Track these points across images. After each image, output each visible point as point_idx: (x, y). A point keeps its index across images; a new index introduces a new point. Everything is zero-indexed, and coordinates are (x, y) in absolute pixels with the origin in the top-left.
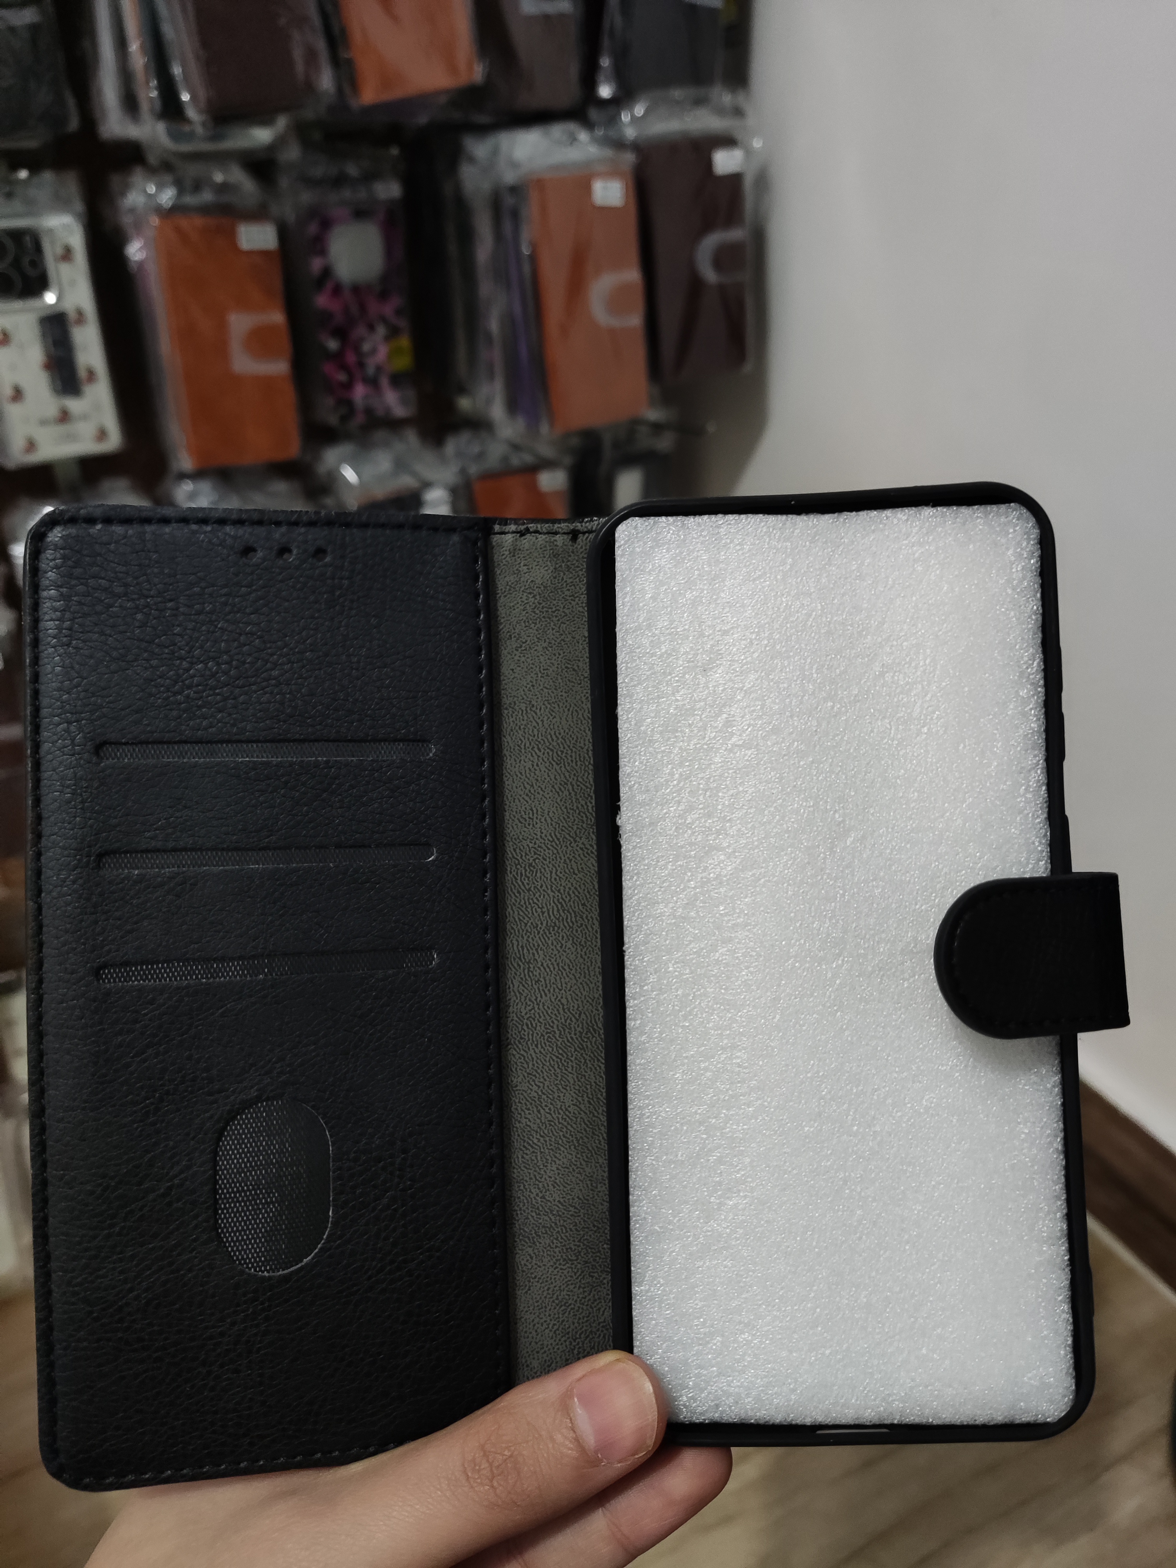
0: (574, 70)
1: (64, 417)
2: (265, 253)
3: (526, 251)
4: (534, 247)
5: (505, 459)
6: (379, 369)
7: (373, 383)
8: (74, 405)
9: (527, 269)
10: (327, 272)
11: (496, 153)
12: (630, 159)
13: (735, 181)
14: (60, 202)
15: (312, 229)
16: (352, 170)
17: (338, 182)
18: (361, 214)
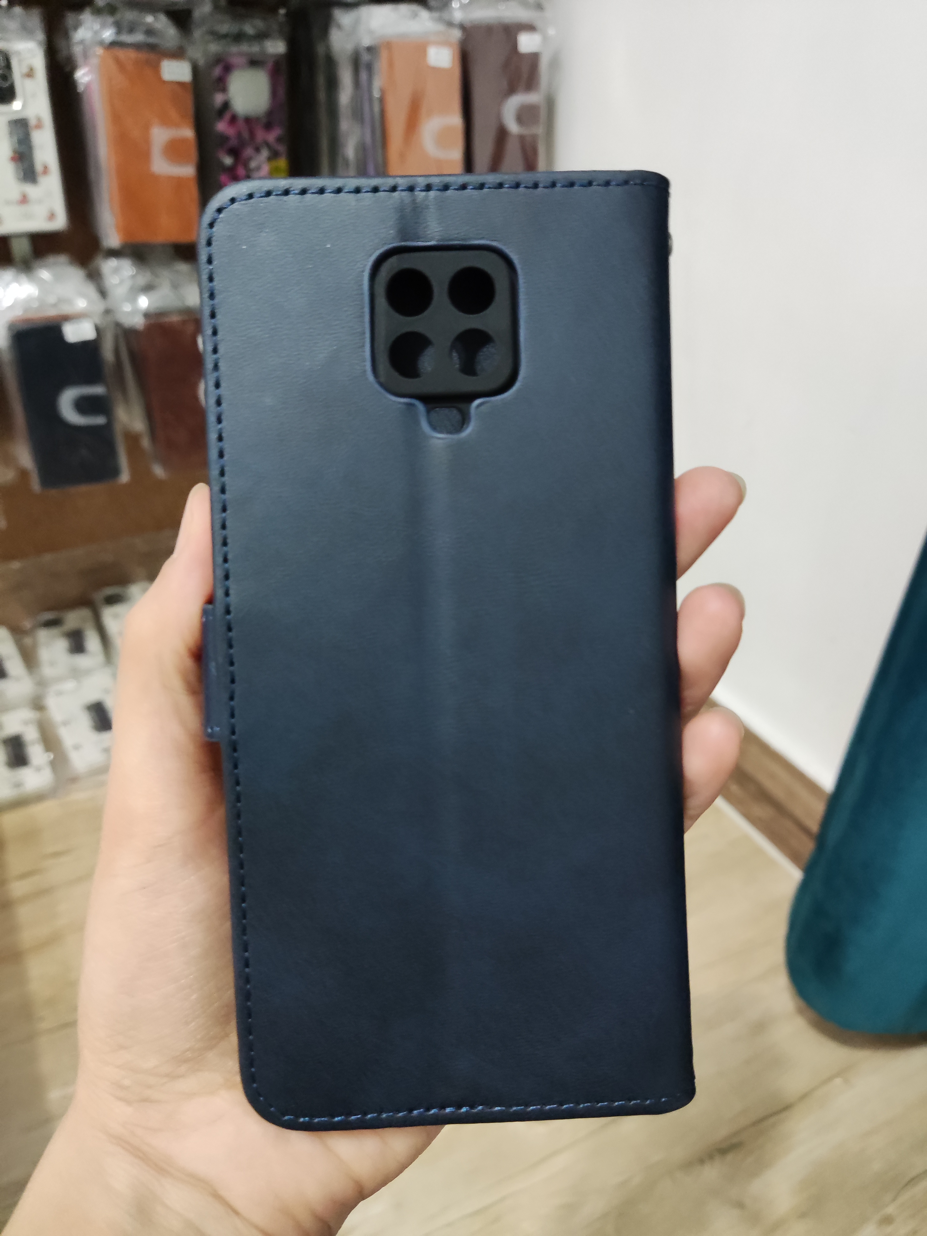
1: (24, 200)
2: (181, 84)
3: (376, 94)
4: (383, 92)
8: (31, 190)
9: (377, 109)
10: (226, 105)
11: (357, 22)
12: (457, 34)
13: (534, 58)
14: (26, 32)
15: (217, 71)
16: (249, 29)
17: (239, 37)
18: (254, 63)
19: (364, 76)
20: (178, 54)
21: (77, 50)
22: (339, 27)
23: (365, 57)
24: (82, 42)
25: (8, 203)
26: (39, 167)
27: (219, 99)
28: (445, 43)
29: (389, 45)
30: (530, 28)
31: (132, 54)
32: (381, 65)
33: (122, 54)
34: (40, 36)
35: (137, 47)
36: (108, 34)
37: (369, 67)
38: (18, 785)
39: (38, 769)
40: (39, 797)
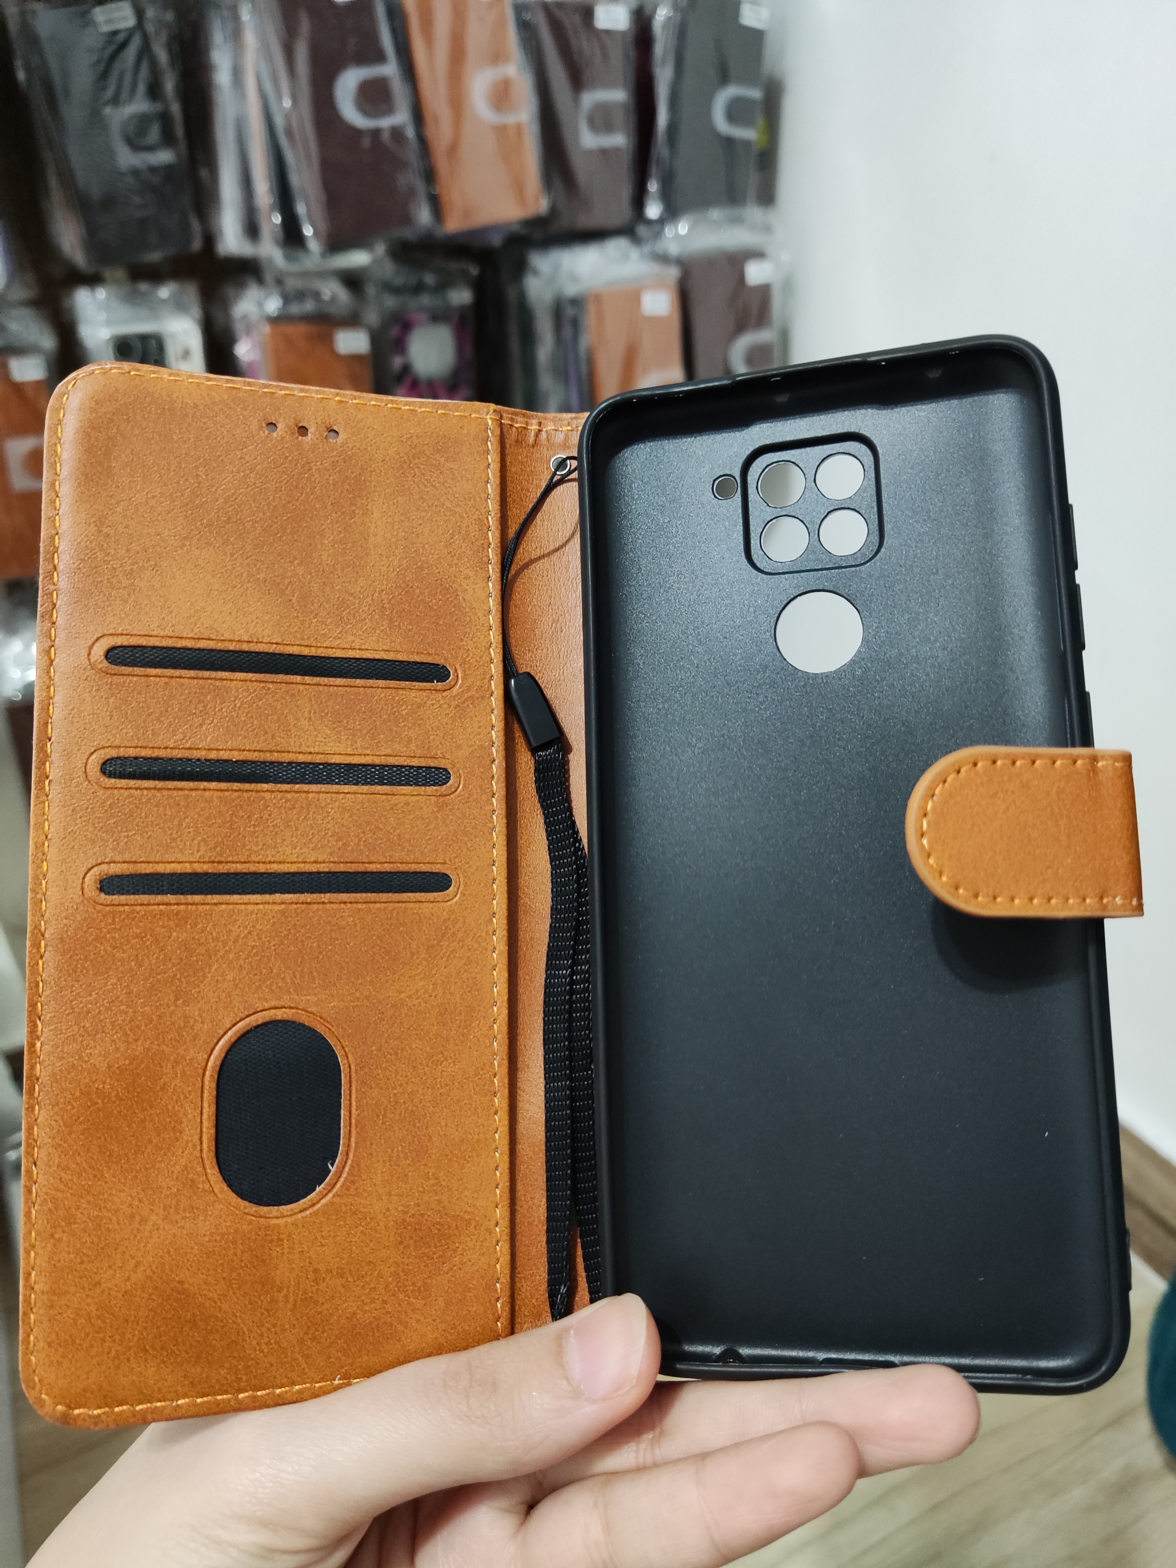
0: (626, 192)
2: (360, 357)
3: (583, 352)
4: (591, 350)
9: (584, 368)
10: (406, 369)
11: (557, 268)
12: (673, 273)
13: (764, 291)
14: (180, 307)
15: (395, 331)
16: (429, 279)
17: (419, 289)
18: (436, 317)
19: (567, 331)
20: (352, 321)
21: (239, 327)
22: (536, 272)
23: (570, 311)
24: (245, 317)
27: (397, 362)
28: (658, 284)
29: (598, 298)
30: (758, 254)
31: (302, 329)
32: (590, 320)
33: (291, 330)
34: (196, 311)
35: (307, 319)
36: (273, 305)
37: (576, 324)
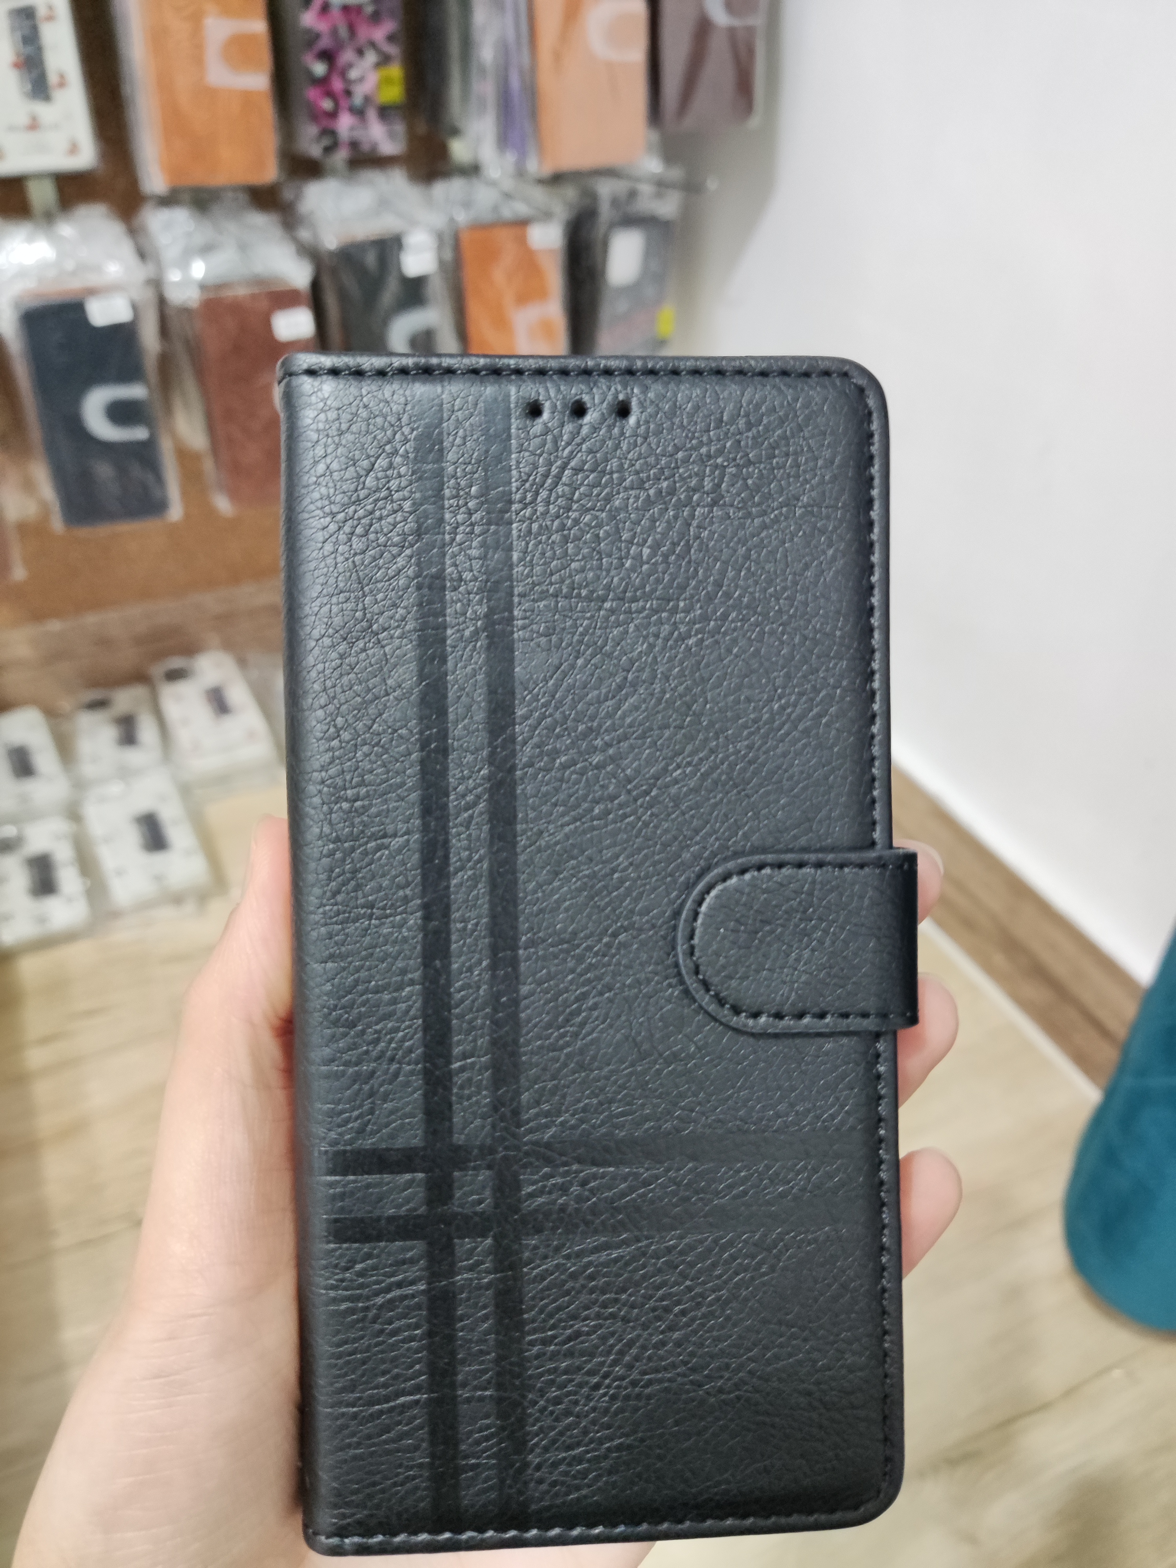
5: (496, 209)
6: (367, 99)
7: (359, 113)
8: (43, 110)
25: (12, 129)
26: (52, 78)
38: (42, 920)
39: (70, 900)
40: (68, 937)
